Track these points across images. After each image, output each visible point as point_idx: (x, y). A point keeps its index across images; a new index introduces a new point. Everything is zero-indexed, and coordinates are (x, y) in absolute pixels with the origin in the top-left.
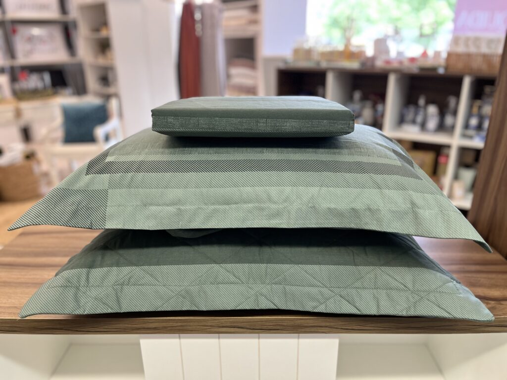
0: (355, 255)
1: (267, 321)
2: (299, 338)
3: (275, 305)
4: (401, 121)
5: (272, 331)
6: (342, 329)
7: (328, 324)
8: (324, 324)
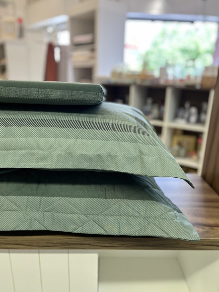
0: (107, 191)
1: (41, 239)
2: (68, 253)
3: (45, 228)
4: (176, 116)
5: (46, 247)
6: (97, 246)
7: (86, 242)
8: (84, 242)
